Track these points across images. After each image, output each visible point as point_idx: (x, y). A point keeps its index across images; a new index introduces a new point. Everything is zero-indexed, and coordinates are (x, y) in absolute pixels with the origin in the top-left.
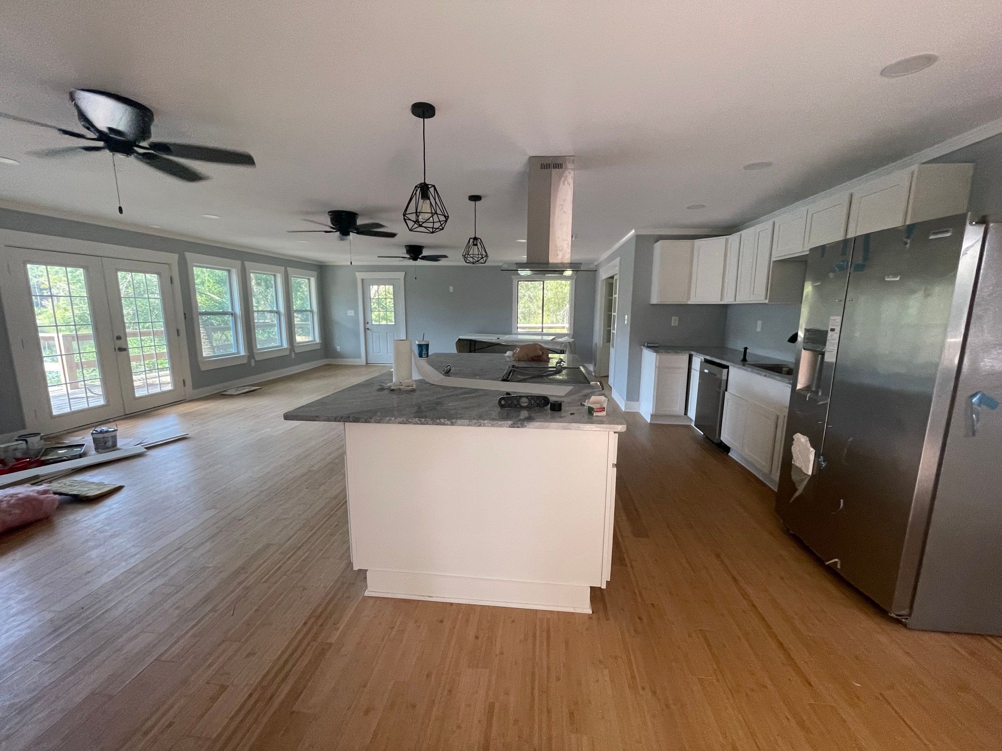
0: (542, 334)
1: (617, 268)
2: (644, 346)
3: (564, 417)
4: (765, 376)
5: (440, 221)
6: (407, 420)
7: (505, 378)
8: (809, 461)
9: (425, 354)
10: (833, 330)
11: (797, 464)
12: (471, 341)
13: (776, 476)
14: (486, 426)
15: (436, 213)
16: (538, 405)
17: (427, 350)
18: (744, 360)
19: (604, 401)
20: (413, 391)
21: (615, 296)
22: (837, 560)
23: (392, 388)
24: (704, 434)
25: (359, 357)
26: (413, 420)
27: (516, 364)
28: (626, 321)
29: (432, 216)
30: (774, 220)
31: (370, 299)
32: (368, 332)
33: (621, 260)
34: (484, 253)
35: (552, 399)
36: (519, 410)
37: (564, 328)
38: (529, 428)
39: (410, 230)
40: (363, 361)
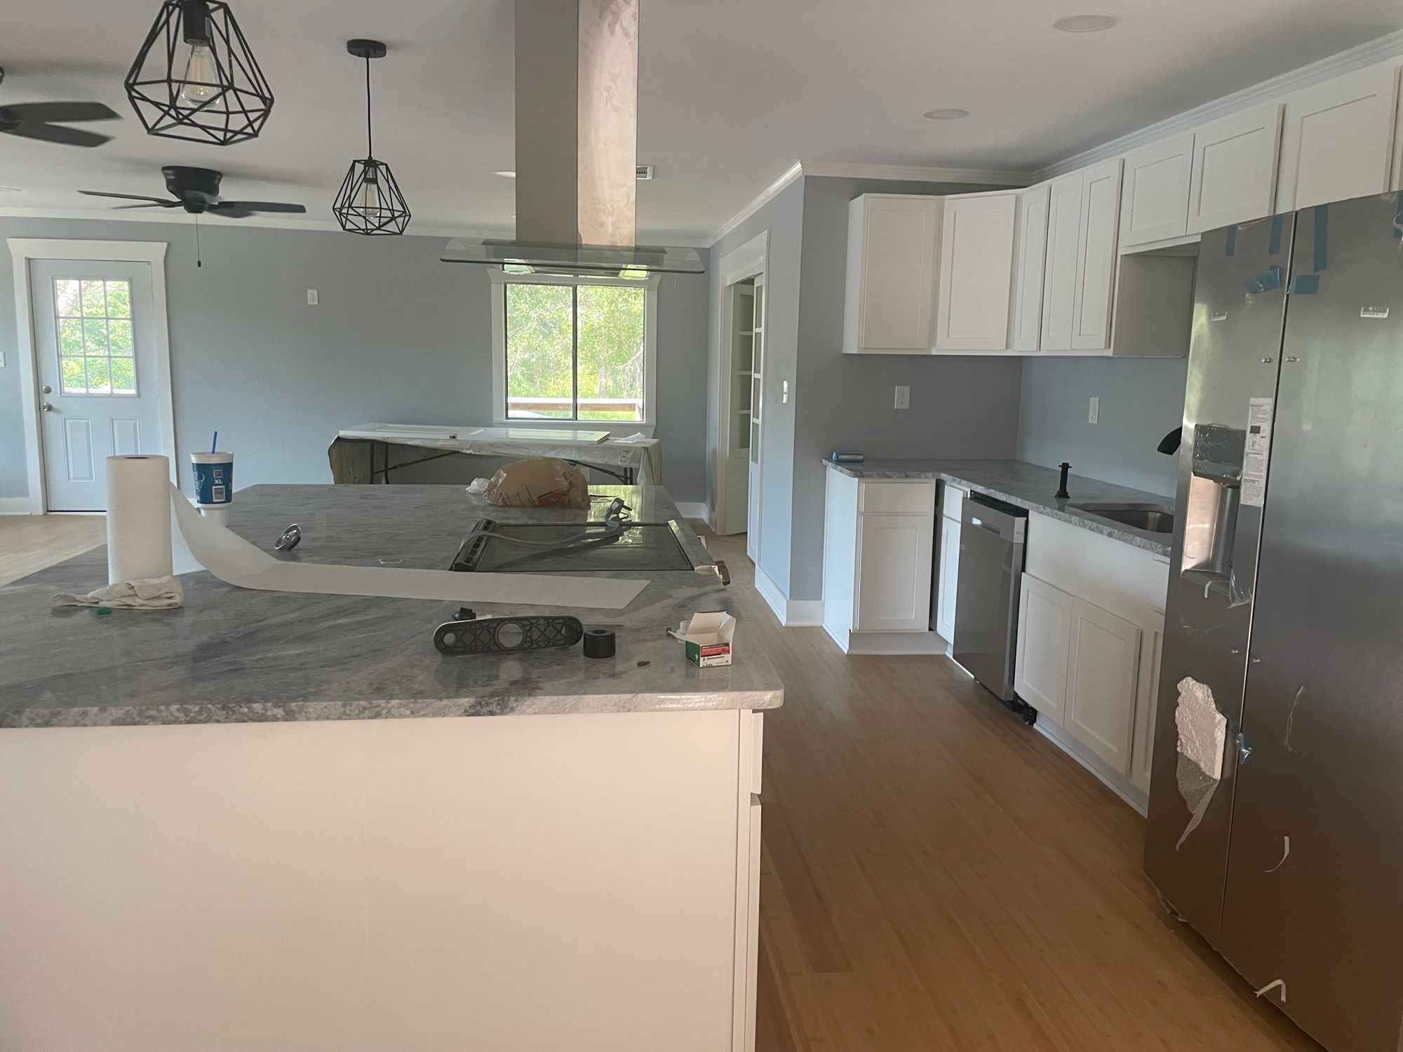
0: (574, 425)
1: (762, 259)
2: (830, 459)
3: (622, 673)
4: (1110, 535)
5: (245, 112)
6: (140, 713)
7: (461, 560)
8: (1215, 747)
9: (219, 492)
10: (1256, 430)
11: (1189, 753)
12: (373, 443)
13: (1143, 778)
14: (394, 717)
15: (231, 86)
16: (551, 643)
17: (227, 480)
18: (1063, 494)
19: (727, 625)
20: (174, 610)
21: (758, 330)
22: (1279, 982)
23: (102, 604)
24: (975, 678)
25: (24, 492)
26: (160, 711)
27: (497, 517)
28: (785, 397)
29: (223, 93)
30: (1123, 155)
31: (57, 317)
32: (50, 416)
33: (770, 236)
34: (397, 206)
35: (589, 622)
36: (493, 659)
37: (631, 407)
38: (523, 713)
39: (152, 131)
40: (33, 502)
